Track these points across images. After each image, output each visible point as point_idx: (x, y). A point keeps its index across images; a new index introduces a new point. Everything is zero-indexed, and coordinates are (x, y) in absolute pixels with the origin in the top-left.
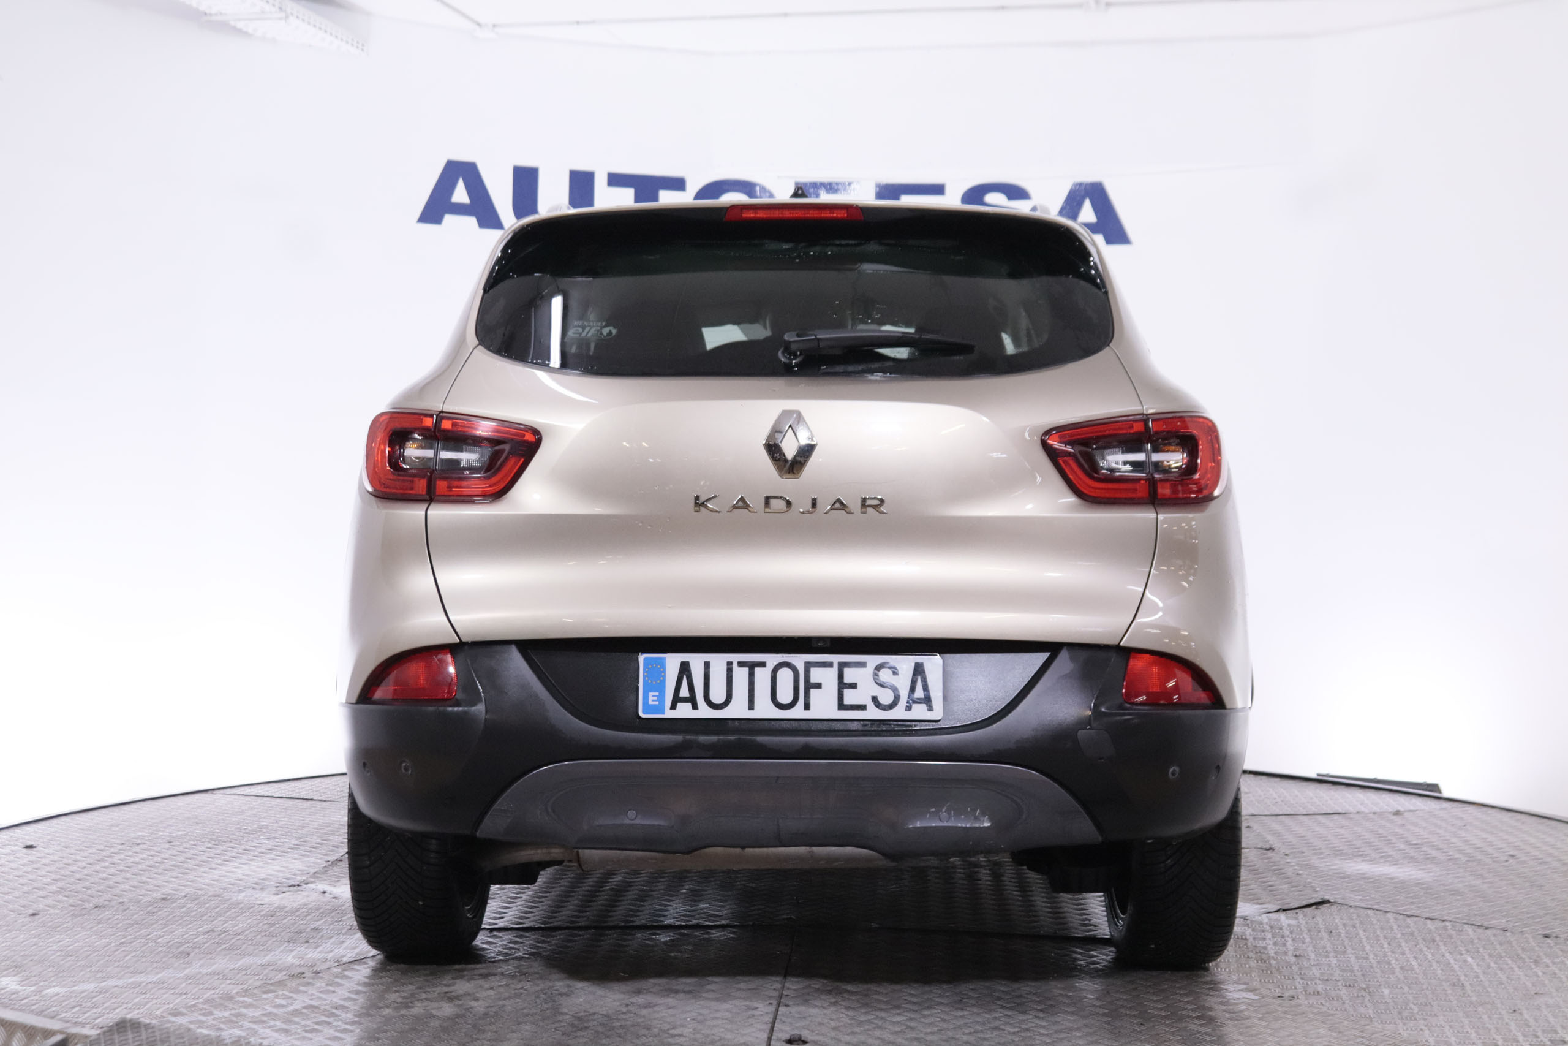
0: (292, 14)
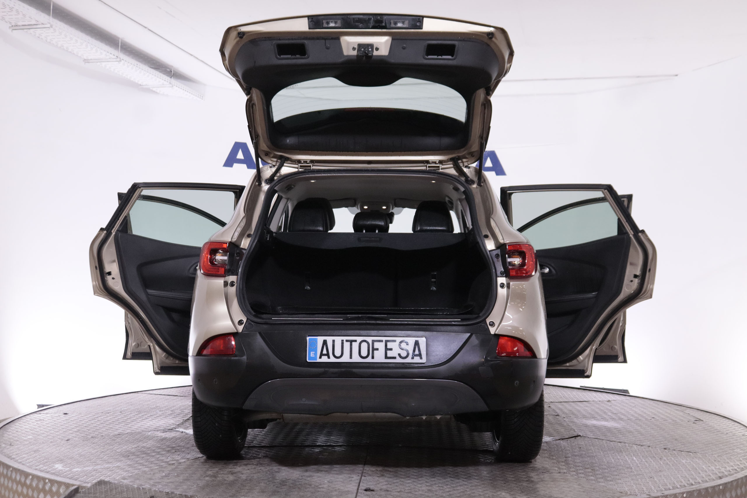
0: (174, 85)
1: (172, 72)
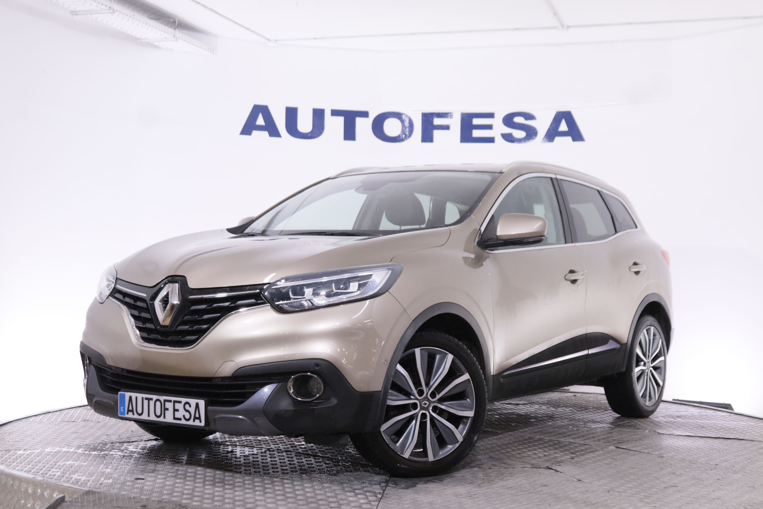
1: (176, 22)
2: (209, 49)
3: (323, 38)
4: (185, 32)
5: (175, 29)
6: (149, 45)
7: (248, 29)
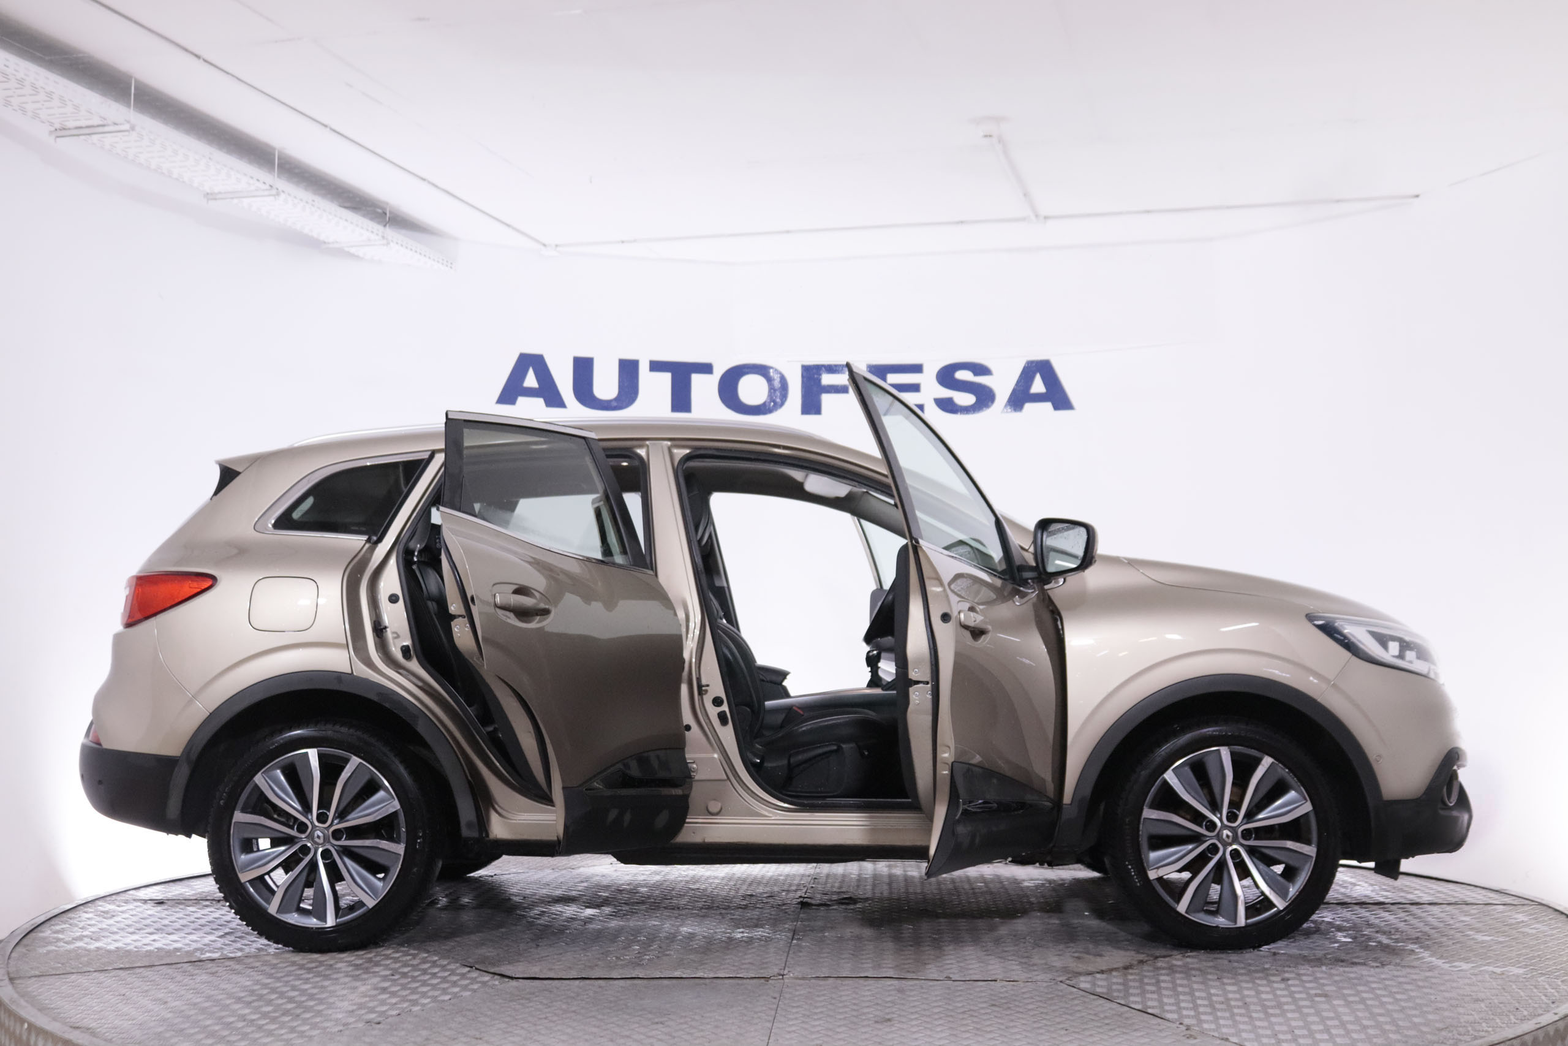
0: (392, 241)
1: (386, 214)
2: (443, 260)
3: (635, 241)
4: (404, 231)
5: (385, 226)
6: (341, 253)
7: (508, 225)
